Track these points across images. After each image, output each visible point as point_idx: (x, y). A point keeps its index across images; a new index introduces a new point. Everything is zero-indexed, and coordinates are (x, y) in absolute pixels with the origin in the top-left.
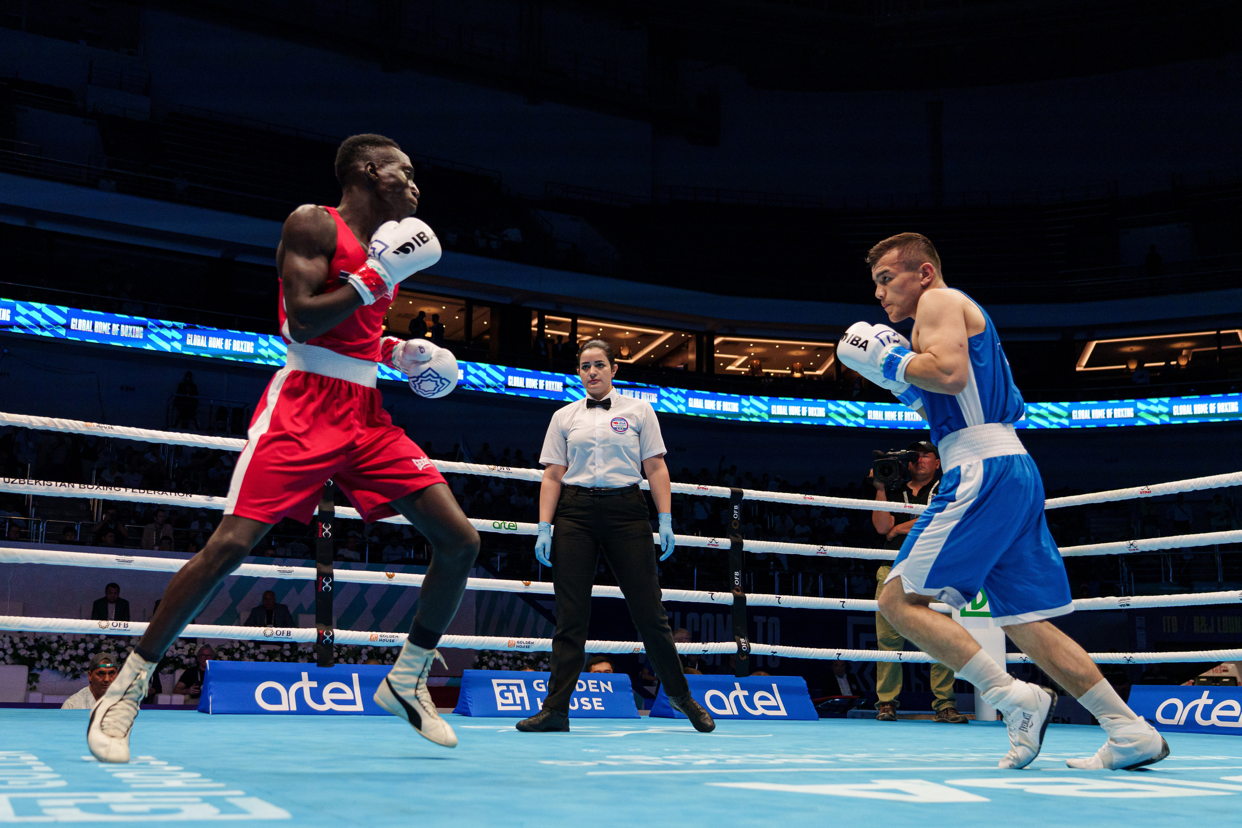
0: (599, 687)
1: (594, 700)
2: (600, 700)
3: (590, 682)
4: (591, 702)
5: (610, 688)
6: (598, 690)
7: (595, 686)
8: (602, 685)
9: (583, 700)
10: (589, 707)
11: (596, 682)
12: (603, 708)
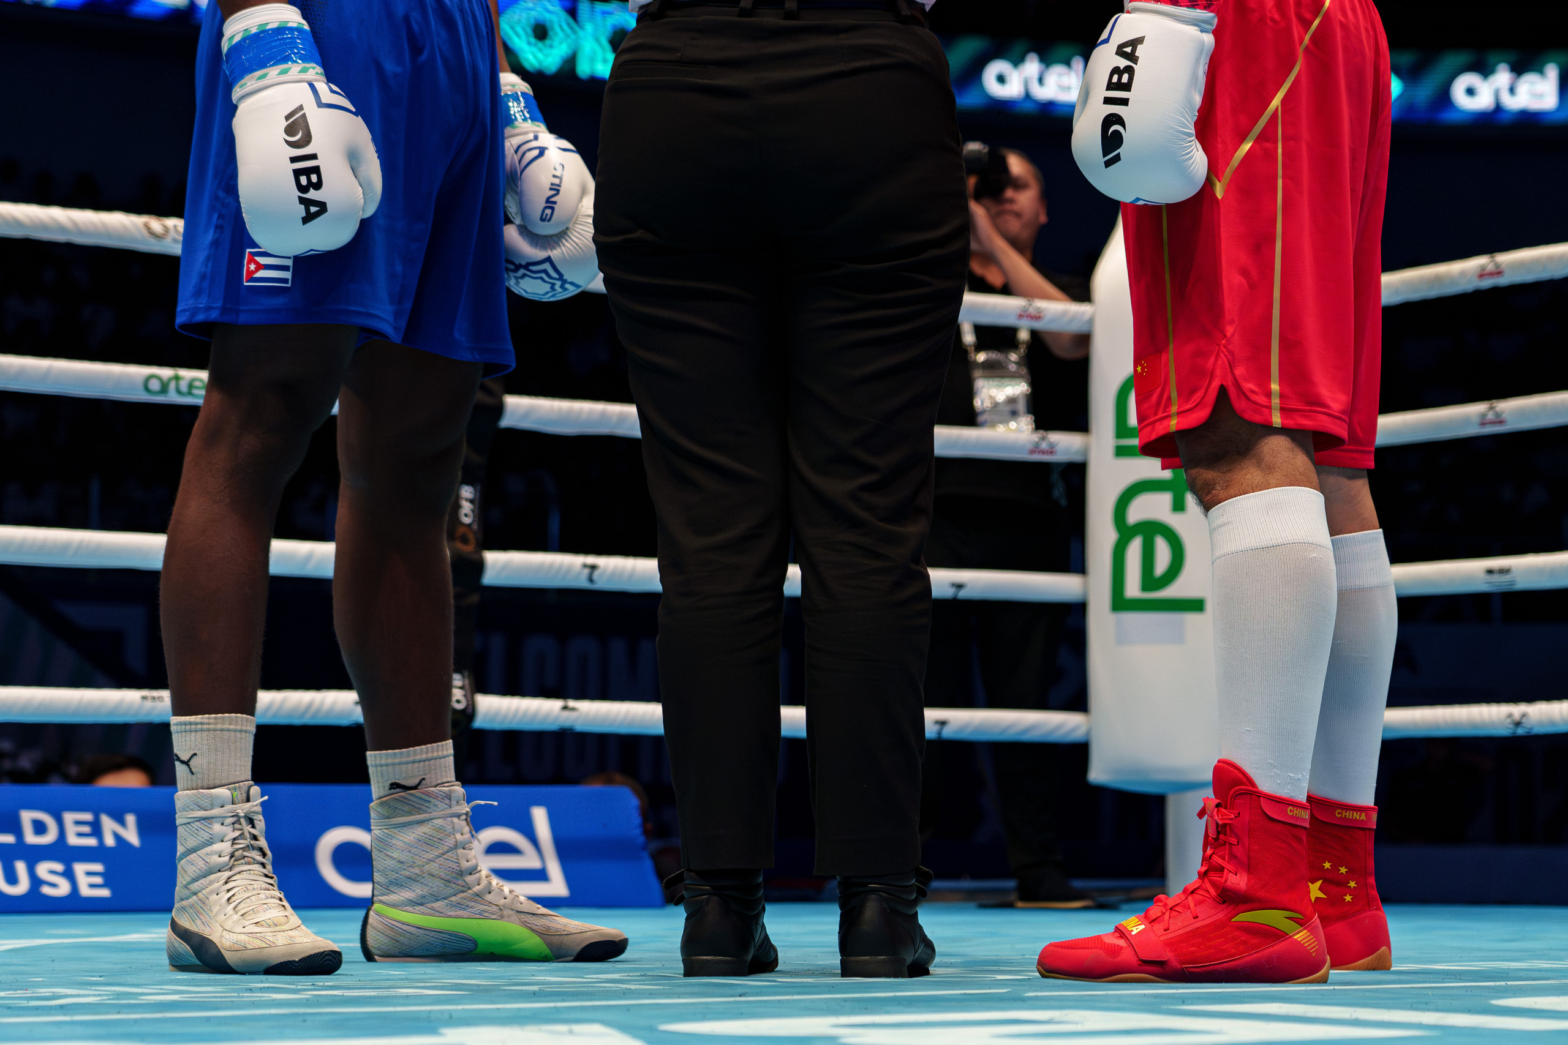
0: (96, 830)
1: (80, 869)
2: (98, 867)
3: (69, 817)
4: (69, 874)
5: (132, 837)
6: (92, 842)
7: (86, 829)
8: (108, 824)
9: (44, 869)
10: (63, 888)
11: (88, 817)
12: (105, 893)
